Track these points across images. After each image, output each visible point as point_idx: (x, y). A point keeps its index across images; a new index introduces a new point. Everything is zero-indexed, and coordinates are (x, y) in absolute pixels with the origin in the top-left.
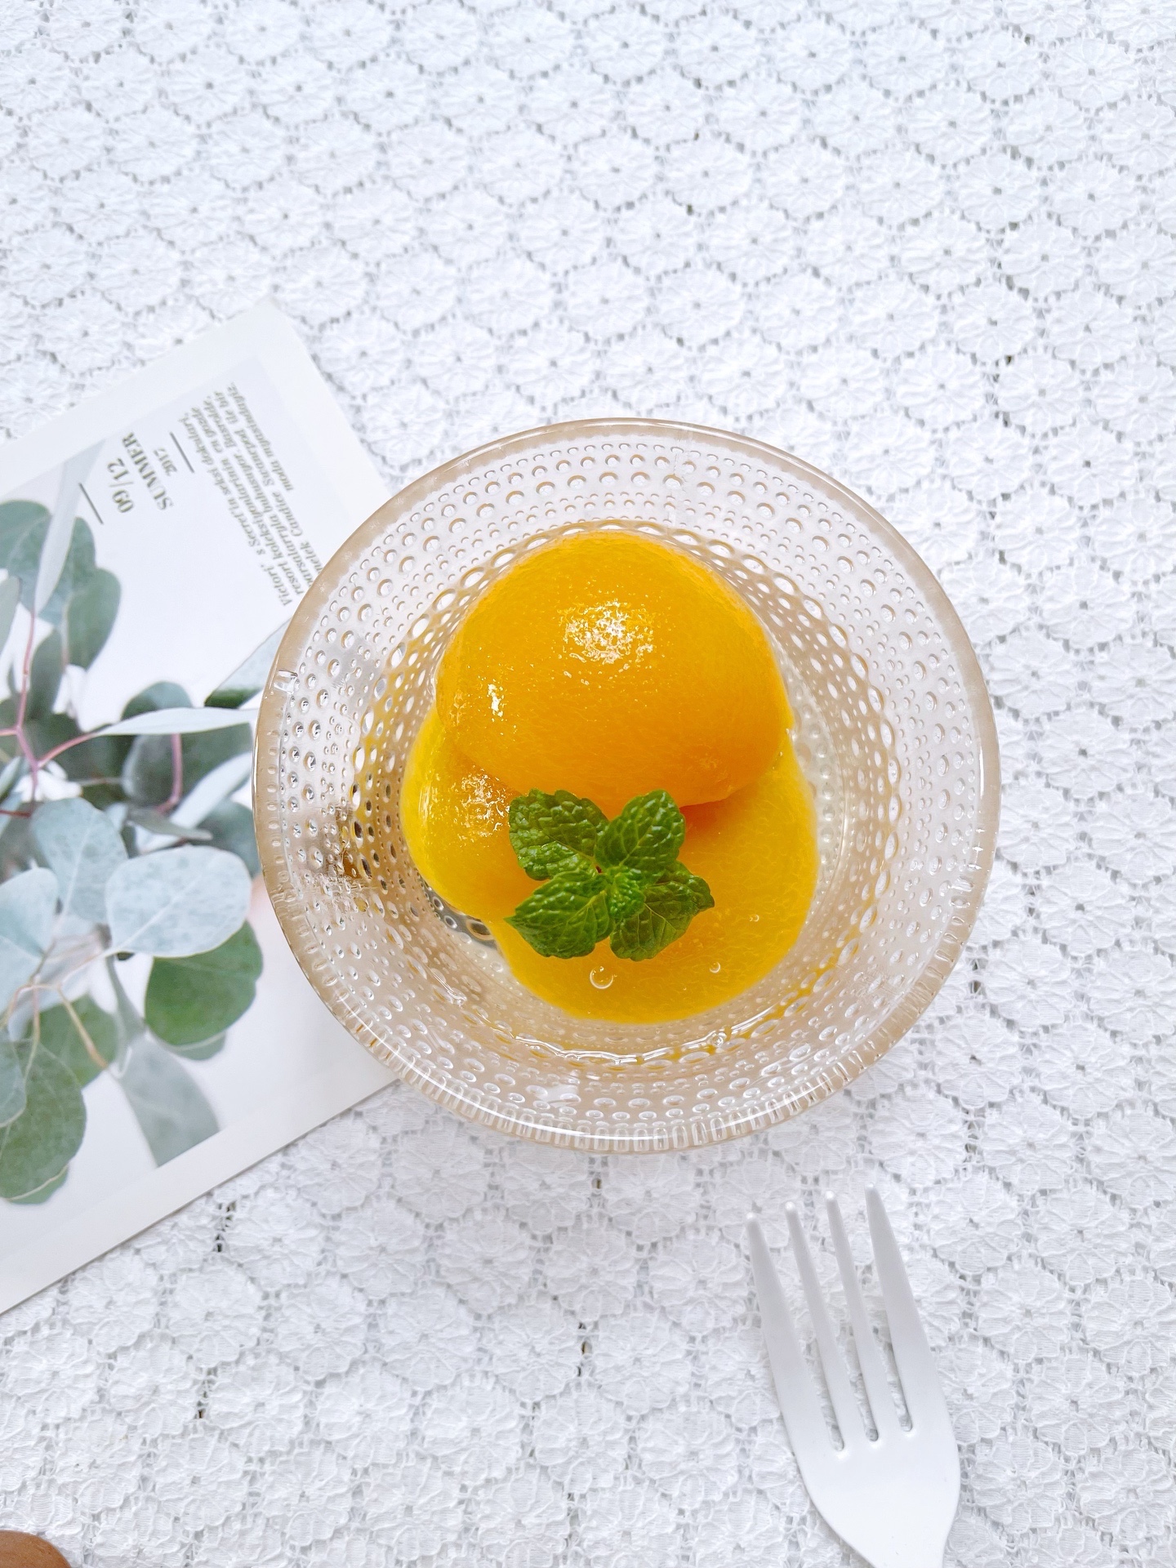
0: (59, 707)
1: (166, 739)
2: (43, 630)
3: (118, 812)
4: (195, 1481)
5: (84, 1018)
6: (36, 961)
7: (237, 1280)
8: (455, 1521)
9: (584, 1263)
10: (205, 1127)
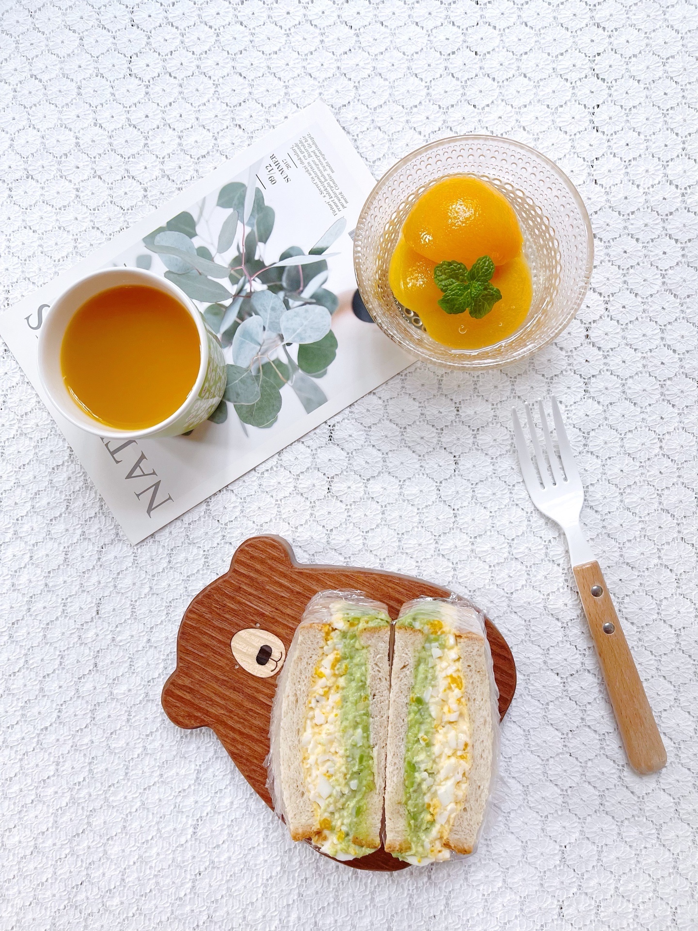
0: (256, 258)
1: (297, 267)
2: (248, 230)
3: (281, 294)
4: (329, 513)
5: (277, 366)
6: (259, 347)
7: (338, 450)
8: (416, 519)
9: (455, 436)
10: (322, 400)
